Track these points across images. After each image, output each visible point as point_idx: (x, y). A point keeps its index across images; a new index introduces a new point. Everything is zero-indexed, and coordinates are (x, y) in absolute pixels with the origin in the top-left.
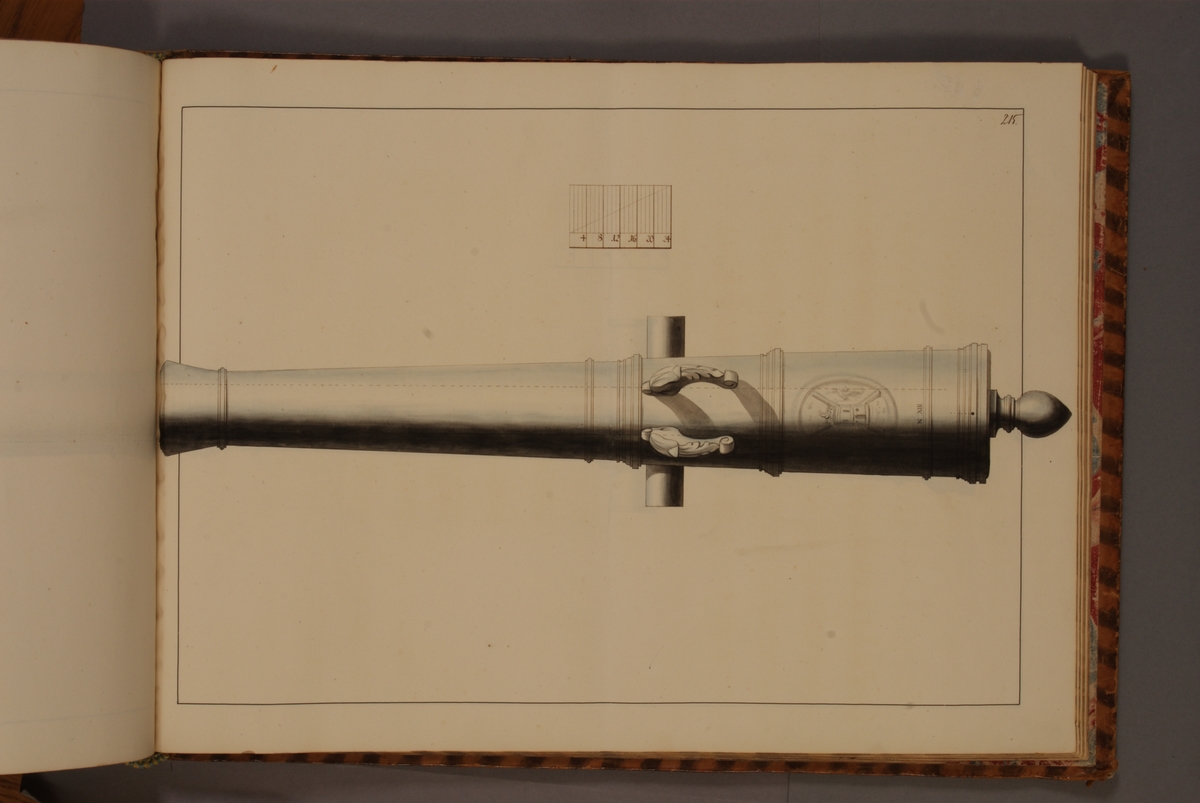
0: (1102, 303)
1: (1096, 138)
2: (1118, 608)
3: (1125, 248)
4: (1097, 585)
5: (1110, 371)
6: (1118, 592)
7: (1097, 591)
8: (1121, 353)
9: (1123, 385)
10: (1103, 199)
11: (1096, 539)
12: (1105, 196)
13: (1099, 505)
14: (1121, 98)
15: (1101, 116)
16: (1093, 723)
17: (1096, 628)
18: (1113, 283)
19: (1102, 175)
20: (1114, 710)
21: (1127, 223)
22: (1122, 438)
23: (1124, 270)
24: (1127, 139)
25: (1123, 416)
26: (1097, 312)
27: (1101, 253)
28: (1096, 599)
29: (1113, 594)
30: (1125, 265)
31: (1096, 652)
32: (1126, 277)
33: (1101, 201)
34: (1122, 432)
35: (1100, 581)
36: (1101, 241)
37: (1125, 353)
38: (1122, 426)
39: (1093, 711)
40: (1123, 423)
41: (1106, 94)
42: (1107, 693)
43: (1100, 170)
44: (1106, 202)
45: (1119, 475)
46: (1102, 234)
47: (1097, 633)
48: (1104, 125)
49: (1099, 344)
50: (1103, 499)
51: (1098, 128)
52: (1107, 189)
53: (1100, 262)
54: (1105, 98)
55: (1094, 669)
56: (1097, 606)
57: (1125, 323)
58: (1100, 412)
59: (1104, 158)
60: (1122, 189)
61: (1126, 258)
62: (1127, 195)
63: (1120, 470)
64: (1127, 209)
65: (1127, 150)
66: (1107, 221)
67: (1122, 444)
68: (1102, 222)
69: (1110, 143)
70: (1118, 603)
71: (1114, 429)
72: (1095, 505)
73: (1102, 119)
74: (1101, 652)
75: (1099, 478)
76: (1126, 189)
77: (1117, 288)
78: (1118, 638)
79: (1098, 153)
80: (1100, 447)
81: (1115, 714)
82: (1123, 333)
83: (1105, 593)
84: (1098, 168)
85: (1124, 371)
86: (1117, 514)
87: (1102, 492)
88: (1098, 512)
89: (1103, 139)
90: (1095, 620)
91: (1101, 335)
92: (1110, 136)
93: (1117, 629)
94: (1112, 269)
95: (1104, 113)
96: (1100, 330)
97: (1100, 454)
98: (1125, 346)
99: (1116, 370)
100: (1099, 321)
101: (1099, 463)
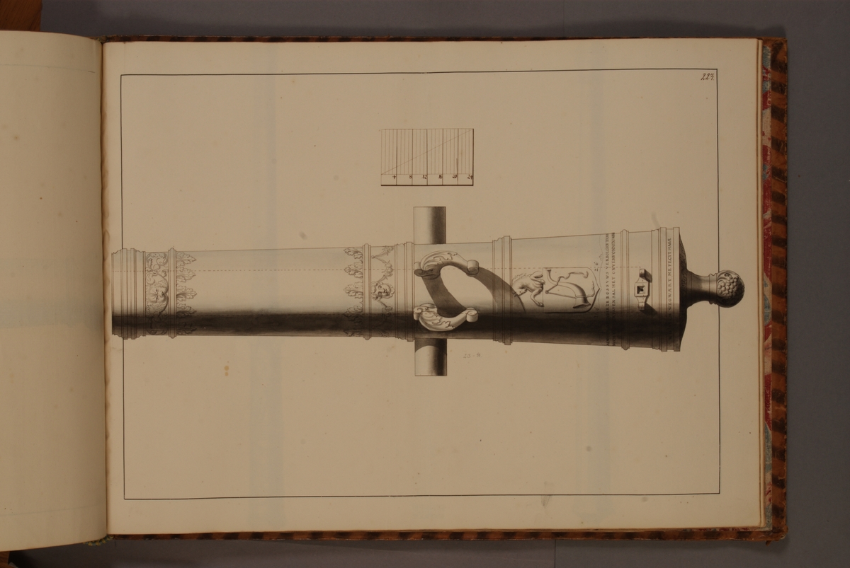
0: (769, 202)
1: (763, 85)
2: (786, 418)
3: (786, 163)
4: (771, 402)
5: (777, 251)
6: (786, 407)
7: (771, 406)
8: (784, 237)
9: (786, 259)
10: (769, 129)
11: (769, 369)
12: (771, 127)
13: (771, 346)
14: (780, 57)
15: (767, 70)
16: (770, 500)
17: (770, 432)
18: (777, 188)
19: (768, 112)
20: (784, 491)
21: (786, 145)
22: (786, 297)
23: (785, 178)
24: (785, 85)
25: (786, 282)
26: (767, 209)
27: (768, 167)
28: (770, 412)
29: (782, 408)
30: (785, 175)
31: (771, 450)
32: (786, 184)
33: (768, 131)
34: (786, 293)
35: (773, 399)
36: (769, 158)
37: (787, 237)
38: (786, 289)
39: (770, 491)
40: (786, 287)
41: (770, 54)
42: (780, 478)
43: (767, 108)
44: (771, 131)
45: (784, 324)
46: (769, 153)
47: (771, 437)
48: (769, 76)
49: (768, 231)
50: (773, 341)
51: (764, 78)
52: (772, 122)
53: (768, 173)
54: (769, 57)
55: (769, 462)
56: (771, 417)
57: (787, 216)
58: (770, 279)
59: (769, 99)
60: (783, 121)
61: (786, 170)
62: (786, 125)
63: (785, 320)
64: (786, 135)
65: (785, 94)
66: (772, 144)
67: (786, 302)
68: (769, 145)
69: (773, 88)
70: (786, 415)
71: (780, 291)
72: (768, 345)
73: (767, 72)
74: (774, 449)
75: (771, 326)
76: (785, 121)
77: (780, 192)
78: (786, 440)
79: (765, 96)
80: (771, 304)
81: (785, 494)
82: (785, 223)
83: (776, 408)
84: (764, 106)
85: (786, 249)
86: (784, 351)
87: (773, 336)
88: (770, 350)
89: (769, 86)
90: (770, 427)
91: (770, 225)
92: (773, 84)
93: (786, 433)
94: (776, 178)
95: (769, 68)
96: (769, 221)
97: (771, 309)
98: (786, 232)
99: (781, 249)
100: (768, 215)
101: (770, 316)
